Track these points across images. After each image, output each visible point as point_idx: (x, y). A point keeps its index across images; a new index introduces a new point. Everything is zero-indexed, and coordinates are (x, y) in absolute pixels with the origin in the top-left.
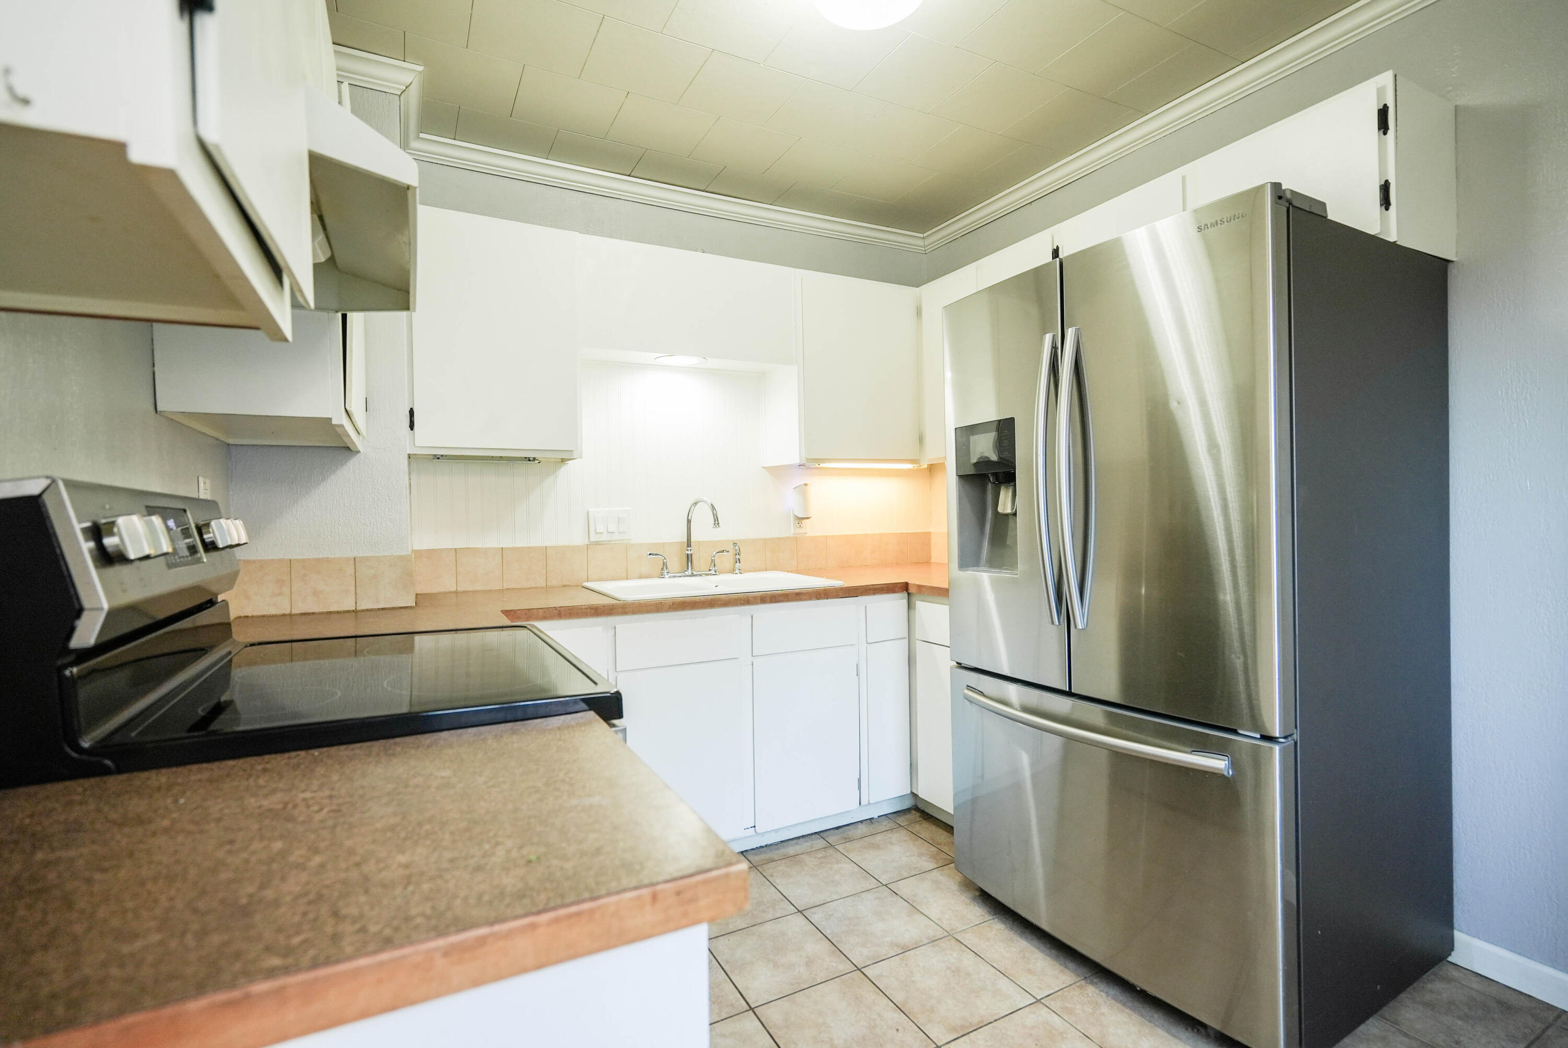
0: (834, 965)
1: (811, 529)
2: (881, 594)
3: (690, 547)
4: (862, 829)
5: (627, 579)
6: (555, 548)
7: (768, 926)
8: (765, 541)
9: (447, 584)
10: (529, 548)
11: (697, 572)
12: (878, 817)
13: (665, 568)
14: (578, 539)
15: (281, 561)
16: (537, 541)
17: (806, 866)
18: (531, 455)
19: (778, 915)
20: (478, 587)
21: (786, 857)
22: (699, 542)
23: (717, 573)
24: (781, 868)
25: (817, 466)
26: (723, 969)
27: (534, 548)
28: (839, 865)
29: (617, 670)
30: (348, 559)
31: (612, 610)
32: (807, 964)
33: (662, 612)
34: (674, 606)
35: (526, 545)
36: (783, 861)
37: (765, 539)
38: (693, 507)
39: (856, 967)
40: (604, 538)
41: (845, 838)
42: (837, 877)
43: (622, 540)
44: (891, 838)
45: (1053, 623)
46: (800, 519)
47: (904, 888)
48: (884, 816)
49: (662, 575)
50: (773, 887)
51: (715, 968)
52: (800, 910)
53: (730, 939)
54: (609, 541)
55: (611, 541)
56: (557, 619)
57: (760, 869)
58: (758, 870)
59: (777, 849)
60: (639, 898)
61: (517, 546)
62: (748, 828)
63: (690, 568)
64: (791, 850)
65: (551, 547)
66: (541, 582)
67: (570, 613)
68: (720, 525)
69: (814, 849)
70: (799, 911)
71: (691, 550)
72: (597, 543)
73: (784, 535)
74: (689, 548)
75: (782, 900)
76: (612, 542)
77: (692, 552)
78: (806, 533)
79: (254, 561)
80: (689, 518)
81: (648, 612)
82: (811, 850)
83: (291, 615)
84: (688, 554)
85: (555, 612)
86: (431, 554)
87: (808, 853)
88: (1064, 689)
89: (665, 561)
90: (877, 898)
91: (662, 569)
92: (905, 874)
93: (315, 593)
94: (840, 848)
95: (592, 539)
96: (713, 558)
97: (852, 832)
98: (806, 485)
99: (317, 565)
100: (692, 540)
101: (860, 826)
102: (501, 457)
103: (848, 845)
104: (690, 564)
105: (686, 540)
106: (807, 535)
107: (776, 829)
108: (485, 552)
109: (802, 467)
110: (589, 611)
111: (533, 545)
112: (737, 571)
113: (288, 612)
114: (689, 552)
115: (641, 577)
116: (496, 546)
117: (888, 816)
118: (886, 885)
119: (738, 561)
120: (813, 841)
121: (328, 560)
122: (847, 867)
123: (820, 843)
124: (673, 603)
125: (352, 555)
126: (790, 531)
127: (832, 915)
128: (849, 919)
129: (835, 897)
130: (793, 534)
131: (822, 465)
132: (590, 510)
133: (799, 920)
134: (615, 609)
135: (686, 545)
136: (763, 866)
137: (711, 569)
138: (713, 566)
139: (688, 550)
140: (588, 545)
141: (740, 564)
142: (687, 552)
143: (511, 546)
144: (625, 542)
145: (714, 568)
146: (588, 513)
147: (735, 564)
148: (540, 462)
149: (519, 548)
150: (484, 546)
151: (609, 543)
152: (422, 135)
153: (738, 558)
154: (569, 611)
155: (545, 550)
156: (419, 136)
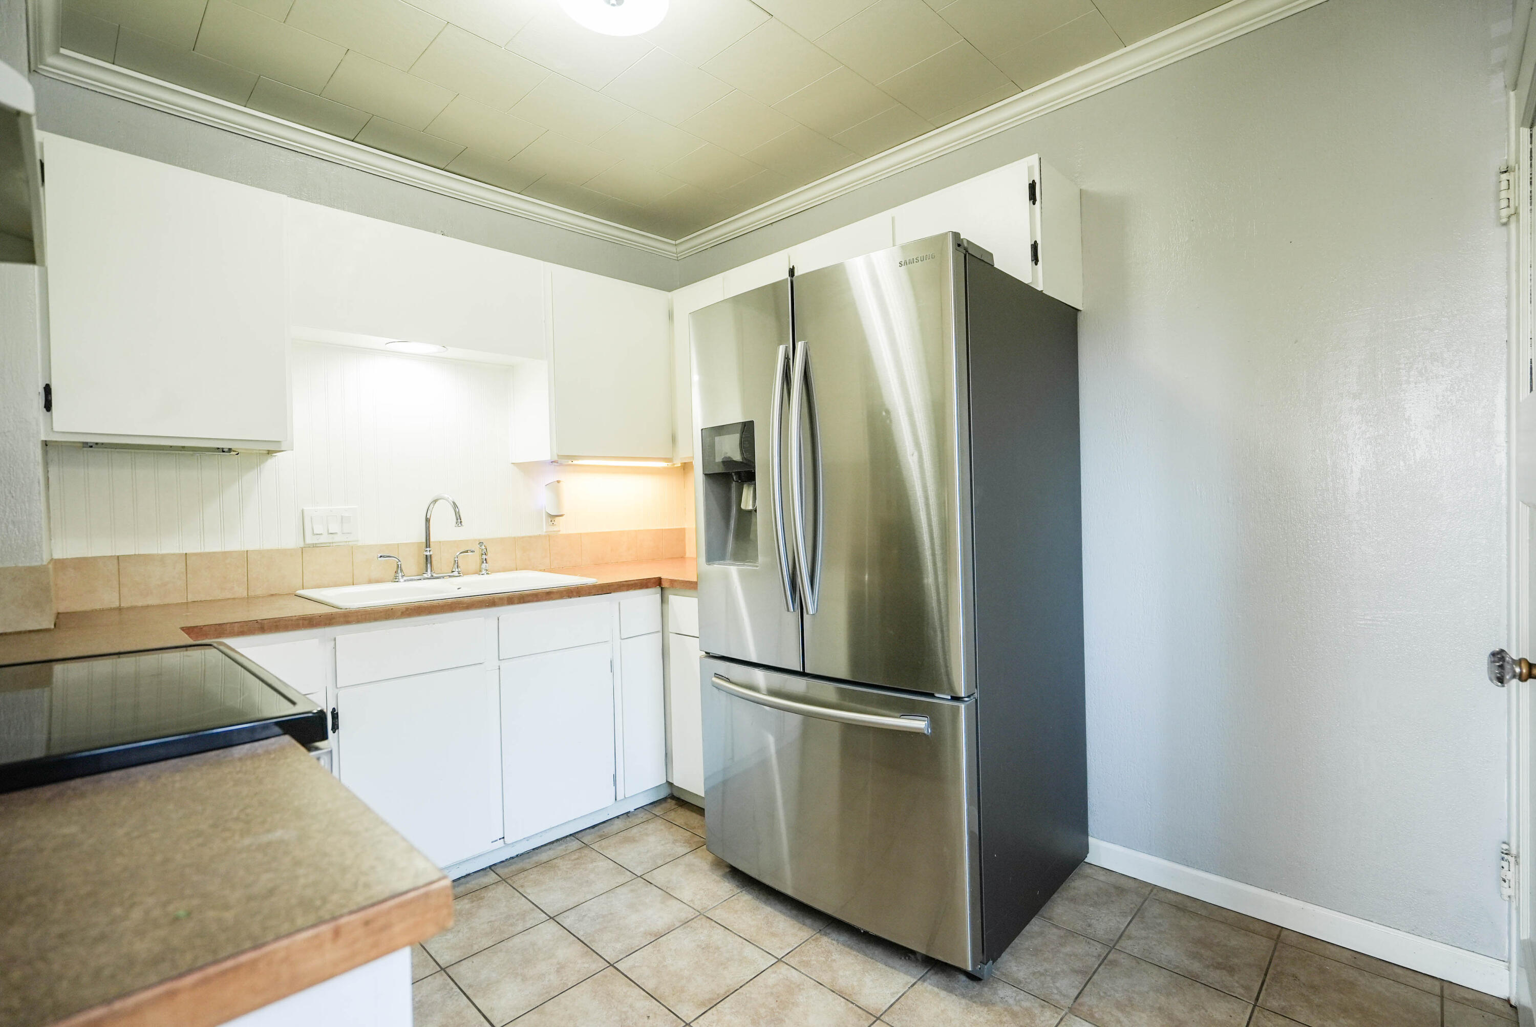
0: (586, 965)
1: (564, 527)
2: (635, 589)
3: (429, 547)
4: (619, 824)
5: (353, 584)
6: (260, 552)
7: (516, 940)
8: (515, 540)
9: (107, 598)
10: (225, 553)
11: (437, 574)
12: (635, 810)
13: (399, 571)
14: (290, 541)
16: (234, 545)
17: (560, 870)
18: (226, 446)
19: (528, 926)
20: (151, 601)
21: (538, 865)
22: (440, 542)
23: (461, 574)
24: (532, 876)
25: (570, 462)
26: (465, 994)
27: (230, 553)
28: (595, 864)
29: (338, 686)
31: (330, 620)
32: (558, 971)
33: (393, 619)
34: (408, 612)
35: (218, 549)
36: (535, 869)
37: (515, 538)
38: (432, 505)
39: (609, 963)
40: (323, 539)
41: (600, 836)
42: (592, 876)
43: (346, 542)
44: (646, 829)
45: (788, 610)
46: (552, 517)
47: (659, 877)
48: (641, 809)
49: (396, 579)
50: (523, 898)
51: (456, 995)
52: (552, 916)
53: (474, 961)
54: (330, 543)
55: (332, 543)
56: (258, 634)
57: (509, 881)
58: (506, 882)
59: (529, 858)
60: (317, 936)
61: (207, 550)
62: (497, 840)
63: (429, 570)
64: (544, 856)
65: (254, 551)
66: (241, 592)
67: (277, 626)
68: (463, 523)
69: (568, 852)
70: (551, 918)
71: (430, 551)
72: (315, 546)
73: (536, 534)
74: (428, 549)
75: (533, 910)
76: (334, 545)
77: (431, 553)
78: (559, 531)
80: (428, 517)
81: (376, 620)
82: (564, 853)
84: (427, 556)
85: (257, 626)
86: (81, 564)
87: (562, 857)
88: (799, 670)
89: (399, 563)
90: (632, 891)
91: (396, 572)
92: (660, 862)
94: (595, 846)
95: (310, 540)
96: (456, 559)
97: (607, 829)
98: (558, 482)
100: (432, 539)
101: (617, 822)
102: (183, 447)
103: (603, 843)
104: (429, 565)
105: (424, 540)
106: (561, 533)
107: (528, 837)
108: (162, 558)
109: (556, 464)
110: (301, 622)
111: (227, 550)
112: (484, 572)
114: (428, 554)
115: (370, 582)
116: (177, 552)
117: (644, 807)
118: (640, 877)
119: (485, 562)
120: (567, 844)
122: (603, 864)
123: (575, 844)
124: (407, 609)
126: (543, 528)
127: (585, 916)
128: (604, 916)
129: (588, 897)
130: (546, 532)
131: (575, 462)
132: (305, 509)
133: (552, 926)
135: (424, 545)
136: (513, 878)
137: (453, 570)
138: (456, 567)
139: (427, 551)
140: (302, 548)
141: (487, 564)
142: (426, 553)
143: (199, 551)
144: (350, 543)
145: (457, 569)
146: (303, 511)
147: (481, 565)
148: (237, 454)
149: (209, 553)
150: (160, 552)
151: (329, 545)
152: (62, 51)
153: (484, 558)
154: (275, 624)
155: (246, 555)
156: (57, 53)
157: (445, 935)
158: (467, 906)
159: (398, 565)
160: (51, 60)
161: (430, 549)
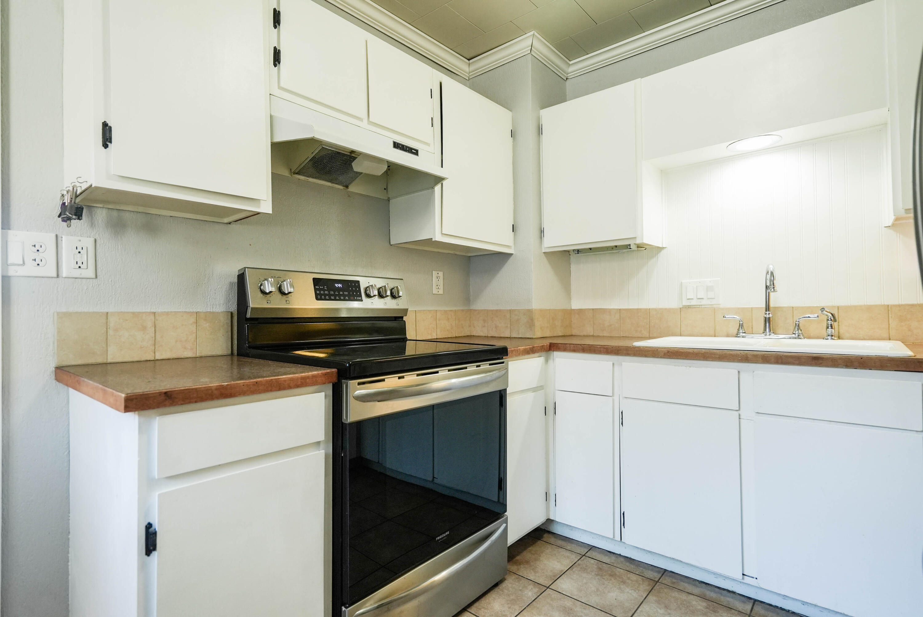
5: (713, 336)
6: (655, 310)
9: (589, 330)
10: (638, 309)
13: (740, 329)
14: (673, 304)
15: (485, 310)
16: (644, 305)
20: (605, 334)
23: (804, 337)
27: (640, 309)
30: (507, 310)
31: (618, 351)
35: (636, 307)
40: (693, 303)
43: (710, 305)
49: (738, 334)
54: (699, 305)
55: (701, 305)
61: (631, 307)
63: (767, 330)
65: (653, 309)
66: (646, 334)
71: (769, 314)
72: (689, 307)
74: (768, 312)
76: (702, 307)
77: (771, 315)
79: (476, 310)
83: (488, 337)
86: (580, 312)
89: (741, 322)
91: (738, 330)
93: (496, 327)
95: (685, 303)
96: (797, 323)
99: (497, 313)
100: (772, 305)
104: (767, 326)
108: (611, 311)
111: (640, 307)
112: (827, 337)
113: (487, 335)
116: (616, 308)
119: (830, 327)
121: (500, 311)
125: (509, 309)
132: (682, 281)
134: (620, 350)
135: (764, 310)
137: (794, 332)
138: (796, 329)
139: (766, 313)
140: (680, 308)
141: (833, 330)
142: (765, 316)
143: (626, 308)
144: (714, 306)
145: (797, 332)
146: (682, 282)
147: (827, 330)
148: (645, 249)
149: (631, 309)
150: (610, 308)
151: (699, 307)
152: (571, 63)
153: (830, 324)
154: (589, 348)
155: (647, 312)
156: (569, 65)
157: (660, 609)
158: (699, 607)
159: (740, 324)
160: (571, 69)
161: (770, 312)
